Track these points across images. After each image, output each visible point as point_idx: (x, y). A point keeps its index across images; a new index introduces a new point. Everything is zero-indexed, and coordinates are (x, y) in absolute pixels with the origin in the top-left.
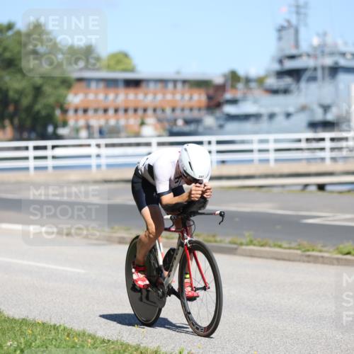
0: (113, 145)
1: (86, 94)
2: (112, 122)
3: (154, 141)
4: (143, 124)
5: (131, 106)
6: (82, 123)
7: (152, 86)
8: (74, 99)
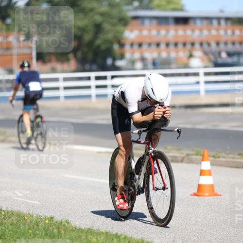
1: (141, 31)
2: (164, 55)
3: (202, 71)
4: (191, 56)
5: (181, 40)
6: (137, 55)
7: (198, 22)
8: (130, 34)
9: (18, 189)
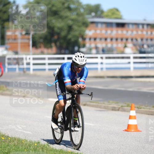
0: (110, 58)
1: (96, 30)
2: (109, 45)
3: (132, 56)
4: (125, 47)
5: (119, 37)
6: (93, 45)
7: (131, 26)
8: (89, 33)
9: (19, 124)
